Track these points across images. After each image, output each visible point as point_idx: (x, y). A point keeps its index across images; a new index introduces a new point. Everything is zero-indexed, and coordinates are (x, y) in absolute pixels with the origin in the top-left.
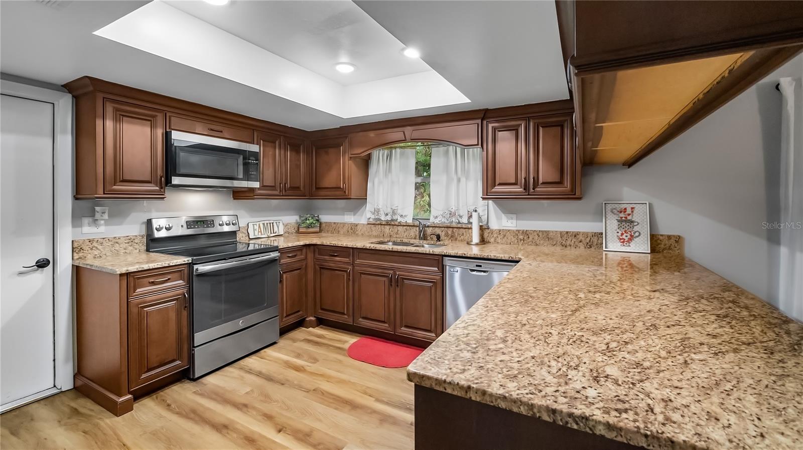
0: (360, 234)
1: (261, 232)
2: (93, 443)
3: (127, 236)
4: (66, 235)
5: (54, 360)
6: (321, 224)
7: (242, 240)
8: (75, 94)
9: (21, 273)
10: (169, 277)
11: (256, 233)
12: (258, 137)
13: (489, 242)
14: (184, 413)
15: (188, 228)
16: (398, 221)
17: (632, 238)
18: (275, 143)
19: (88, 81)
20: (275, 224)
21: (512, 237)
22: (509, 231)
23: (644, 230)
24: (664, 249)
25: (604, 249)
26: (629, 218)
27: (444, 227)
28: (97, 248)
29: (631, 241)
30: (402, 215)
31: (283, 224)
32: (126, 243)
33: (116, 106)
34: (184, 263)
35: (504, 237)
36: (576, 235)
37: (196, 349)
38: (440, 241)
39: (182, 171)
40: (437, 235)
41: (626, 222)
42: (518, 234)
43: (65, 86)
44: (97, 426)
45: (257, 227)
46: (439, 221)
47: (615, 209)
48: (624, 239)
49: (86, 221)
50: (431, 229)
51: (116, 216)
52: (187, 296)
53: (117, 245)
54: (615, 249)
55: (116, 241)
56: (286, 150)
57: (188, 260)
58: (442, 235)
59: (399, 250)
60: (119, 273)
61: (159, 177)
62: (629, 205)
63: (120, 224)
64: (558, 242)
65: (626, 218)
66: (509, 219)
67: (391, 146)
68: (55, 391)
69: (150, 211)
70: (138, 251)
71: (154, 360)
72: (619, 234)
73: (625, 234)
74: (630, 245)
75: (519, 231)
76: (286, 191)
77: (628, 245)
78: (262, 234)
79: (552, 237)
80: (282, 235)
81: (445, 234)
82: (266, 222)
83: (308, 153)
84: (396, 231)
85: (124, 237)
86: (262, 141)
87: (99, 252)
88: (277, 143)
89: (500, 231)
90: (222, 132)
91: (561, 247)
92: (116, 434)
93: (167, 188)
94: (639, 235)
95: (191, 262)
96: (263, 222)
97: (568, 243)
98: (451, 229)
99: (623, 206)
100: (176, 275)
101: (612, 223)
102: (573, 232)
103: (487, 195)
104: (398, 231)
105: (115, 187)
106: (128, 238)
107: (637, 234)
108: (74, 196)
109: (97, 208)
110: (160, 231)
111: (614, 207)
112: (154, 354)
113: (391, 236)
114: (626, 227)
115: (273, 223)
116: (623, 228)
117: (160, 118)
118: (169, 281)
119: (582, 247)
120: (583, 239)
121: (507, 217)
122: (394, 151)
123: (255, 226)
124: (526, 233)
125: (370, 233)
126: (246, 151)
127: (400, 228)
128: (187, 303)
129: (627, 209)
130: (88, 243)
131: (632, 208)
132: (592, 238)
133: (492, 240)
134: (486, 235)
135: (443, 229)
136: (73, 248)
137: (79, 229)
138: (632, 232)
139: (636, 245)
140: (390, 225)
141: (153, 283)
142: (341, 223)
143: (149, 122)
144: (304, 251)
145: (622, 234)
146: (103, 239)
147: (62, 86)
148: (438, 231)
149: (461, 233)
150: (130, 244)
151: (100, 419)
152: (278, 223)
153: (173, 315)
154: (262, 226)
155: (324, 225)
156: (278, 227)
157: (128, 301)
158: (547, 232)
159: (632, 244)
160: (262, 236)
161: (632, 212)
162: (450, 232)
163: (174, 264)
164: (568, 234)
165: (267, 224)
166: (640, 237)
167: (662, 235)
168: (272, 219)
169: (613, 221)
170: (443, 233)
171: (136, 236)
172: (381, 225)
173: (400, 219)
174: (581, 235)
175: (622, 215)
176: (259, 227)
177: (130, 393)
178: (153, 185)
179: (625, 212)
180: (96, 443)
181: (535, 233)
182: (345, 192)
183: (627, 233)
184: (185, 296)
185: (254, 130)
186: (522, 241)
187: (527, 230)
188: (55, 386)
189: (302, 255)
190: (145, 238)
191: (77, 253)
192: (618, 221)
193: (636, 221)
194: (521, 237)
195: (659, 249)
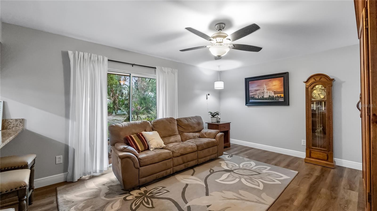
167: (12, 119)
195: (9, 127)
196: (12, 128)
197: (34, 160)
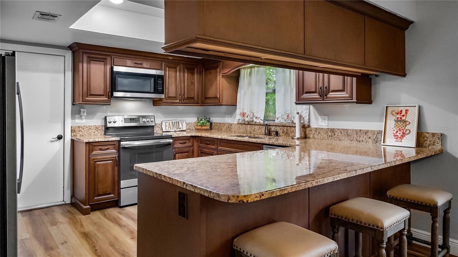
0: (233, 131)
1: (170, 127)
2: (72, 222)
3: (95, 126)
4: (69, 123)
5: (64, 187)
6: (211, 124)
7: (158, 132)
8: (73, 50)
9: (52, 141)
10: (108, 147)
11: (167, 128)
12: (165, 65)
13: (310, 138)
14: (110, 219)
15: (125, 122)
16: (254, 121)
17: (404, 135)
18: (176, 68)
19: (75, 44)
20: (180, 123)
21: (324, 134)
22: (322, 129)
23: (413, 128)
24: (429, 145)
25: (382, 144)
26: (403, 118)
27: (282, 126)
28: (81, 131)
29: (403, 138)
30: (257, 117)
31: (186, 123)
32: (94, 129)
33: (88, 55)
34: (116, 140)
35: (319, 134)
36: (366, 132)
37: (121, 190)
38: (277, 136)
39: (119, 89)
40: (276, 132)
41: (401, 121)
42: (328, 132)
43: (69, 47)
44: (75, 217)
45: (167, 124)
46: (279, 122)
47: (394, 111)
48: (398, 136)
49: (77, 116)
50: (274, 127)
51: (91, 114)
52: (117, 159)
53: (90, 130)
54: (391, 143)
55: (90, 128)
56: (184, 72)
57: (118, 139)
58: (280, 132)
59: (239, 140)
60: (85, 142)
61: (108, 93)
62: (405, 107)
63: (92, 119)
64: (354, 138)
65: (401, 118)
66: (323, 120)
67: (244, 67)
68: (63, 203)
69: (106, 112)
70: (100, 134)
71: (101, 191)
72: (395, 132)
73: (399, 132)
74: (402, 140)
75: (328, 129)
76: (183, 100)
77: (400, 140)
78: (171, 129)
79: (350, 134)
80: (185, 130)
81: (282, 131)
82: (174, 121)
83: (200, 73)
84: (254, 129)
85: (94, 126)
86: (167, 68)
87: (82, 133)
88: (178, 69)
89: (316, 129)
90: (142, 64)
91: (356, 142)
92: (81, 221)
93: (112, 98)
94: (409, 133)
95: (119, 140)
96: (172, 121)
97: (361, 139)
98: (286, 128)
99: (400, 109)
100: (112, 146)
101: (391, 122)
102: (364, 130)
103: (299, 101)
104: (255, 129)
105: (87, 98)
106: (96, 126)
107: (408, 132)
108: (72, 103)
109: (82, 110)
110: (110, 123)
111: (394, 110)
112: (101, 188)
113: (251, 132)
114: (400, 126)
115: (179, 122)
116: (398, 127)
117: (109, 59)
118: (109, 149)
119: (371, 143)
120: (371, 136)
121: (322, 118)
122: (253, 70)
123: (166, 123)
124: (333, 131)
125: (239, 131)
126: (156, 75)
127: (256, 127)
128: (117, 162)
129: (403, 110)
130: (78, 128)
131: (406, 110)
132: (378, 135)
133: (311, 136)
134: (307, 132)
135: (281, 127)
136: (71, 130)
137: (74, 120)
138: (404, 130)
139: (406, 141)
140: (250, 124)
141: (101, 149)
142: (223, 123)
143: (103, 63)
144: (191, 140)
145: (397, 132)
146: (84, 126)
147: (68, 47)
148: (278, 129)
149: (292, 131)
150: (96, 130)
151: (77, 215)
152: (182, 122)
153: (110, 168)
154: (171, 123)
155: (213, 125)
156: (182, 125)
157: (89, 157)
158: (347, 130)
159: (404, 140)
160: (171, 131)
161: (406, 113)
162: (285, 130)
163: (111, 140)
164: (361, 131)
165: (175, 122)
166: (410, 134)
167: (428, 133)
168: (178, 119)
169: (392, 121)
170: (281, 131)
171: (99, 126)
172: (245, 124)
173: (255, 120)
174: (370, 133)
175: (399, 116)
176: (169, 124)
177: (89, 205)
178: (105, 97)
179: (401, 113)
180: (73, 222)
181: (339, 131)
182: (220, 101)
183: (401, 131)
184: (116, 158)
185: (162, 61)
186: (331, 137)
187: (333, 129)
188: (64, 201)
189: (190, 143)
190: (104, 127)
191: (73, 133)
192: (395, 121)
193: (408, 121)
194: (330, 134)
195: (424, 145)
196: (428, 147)
197: (450, 202)
